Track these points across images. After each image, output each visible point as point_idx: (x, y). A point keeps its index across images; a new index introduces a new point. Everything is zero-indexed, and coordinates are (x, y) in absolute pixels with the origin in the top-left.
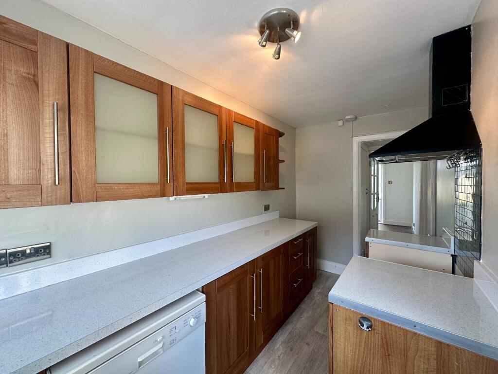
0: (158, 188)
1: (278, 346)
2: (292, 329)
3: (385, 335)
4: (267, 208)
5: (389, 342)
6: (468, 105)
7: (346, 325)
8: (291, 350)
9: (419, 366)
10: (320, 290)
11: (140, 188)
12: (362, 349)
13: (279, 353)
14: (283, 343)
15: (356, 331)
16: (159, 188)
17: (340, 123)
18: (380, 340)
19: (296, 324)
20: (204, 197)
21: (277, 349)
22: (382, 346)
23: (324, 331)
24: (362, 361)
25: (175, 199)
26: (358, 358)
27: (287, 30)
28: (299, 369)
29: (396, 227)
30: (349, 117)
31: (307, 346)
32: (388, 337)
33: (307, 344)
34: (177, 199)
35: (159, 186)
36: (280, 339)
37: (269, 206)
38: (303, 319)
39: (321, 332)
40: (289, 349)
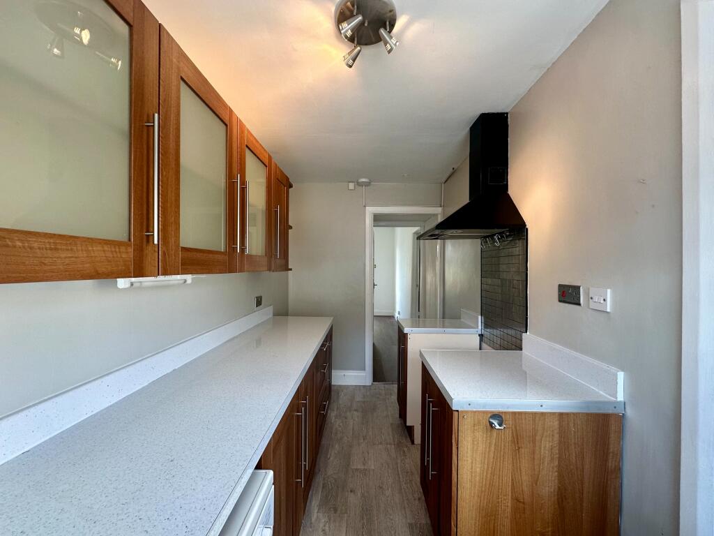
0: (129, 254)
1: (315, 516)
2: (324, 479)
3: (516, 427)
4: (259, 302)
5: (519, 434)
6: (506, 187)
7: (474, 432)
8: (336, 511)
9: (545, 447)
10: (335, 412)
11: (88, 251)
12: (492, 455)
13: (321, 525)
14: (320, 506)
15: (485, 435)
16: (132, 255)
17: (351, 186)
18: (511, 436)
19: (326, 471)
20: (185, 281)
21: (316, 520)
22: (513, 442)
23: (364, 464)
24: (492, 468)
25: (132, 284)
26: (488, 468)
27: (382, 31)
28: (357, 532)
29: (379, 318)
30: (364, 180)
31: (352, 493)
32: (518, 428)
33: (351, 491)
34: (135, 285)
35: (131, 250)
36: (313, 503)
37: (261, 297)
38: (331, 458)
39: (360, 467)
40: (333, 512)
